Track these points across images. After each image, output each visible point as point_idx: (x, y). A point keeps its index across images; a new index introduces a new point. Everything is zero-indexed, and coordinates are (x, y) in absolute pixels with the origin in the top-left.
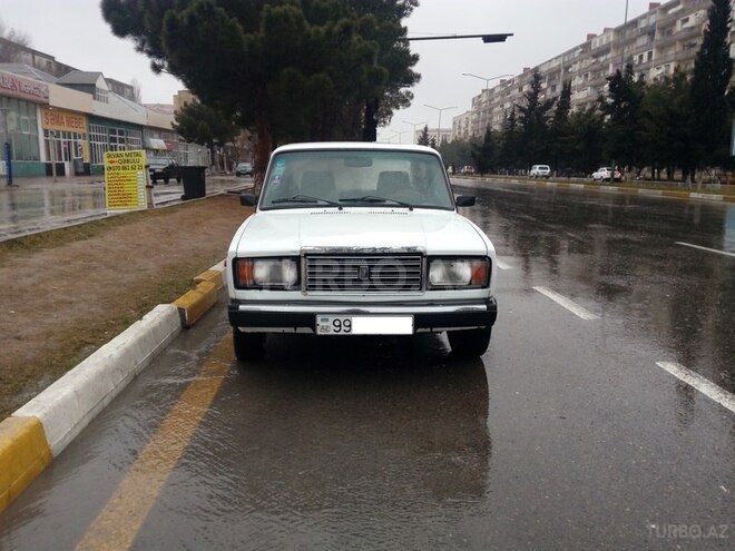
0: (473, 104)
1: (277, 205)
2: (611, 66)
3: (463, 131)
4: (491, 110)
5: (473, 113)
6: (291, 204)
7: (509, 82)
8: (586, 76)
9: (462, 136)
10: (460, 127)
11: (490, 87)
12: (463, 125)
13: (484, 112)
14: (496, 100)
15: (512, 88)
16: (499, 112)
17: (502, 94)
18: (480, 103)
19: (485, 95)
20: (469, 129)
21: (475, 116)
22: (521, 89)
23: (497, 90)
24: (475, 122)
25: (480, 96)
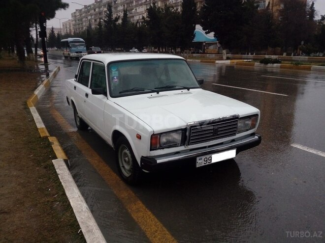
0: (72, 17)
1: (123, 94)
2: (134, 1)
3: (68, 29)
4: (81, 20)
5: (72, 21)
6: (131, 93)
7: (89, 6)
8: (124, 6)
9: (68, 31)
10: (66, 28)
11: (80, 9)
12: (68, 26)
13: (79, 20)
14: (84, 15)
15: (91, 9)
16: (85, 21)
17: (86, 12)
18: (75, 16)
19: (77, 12)
20: (72, 28)
21: (74, 22)
22: (95, 10)
23: (83, 10)
24: (74, 25)
25: (75, 13)
